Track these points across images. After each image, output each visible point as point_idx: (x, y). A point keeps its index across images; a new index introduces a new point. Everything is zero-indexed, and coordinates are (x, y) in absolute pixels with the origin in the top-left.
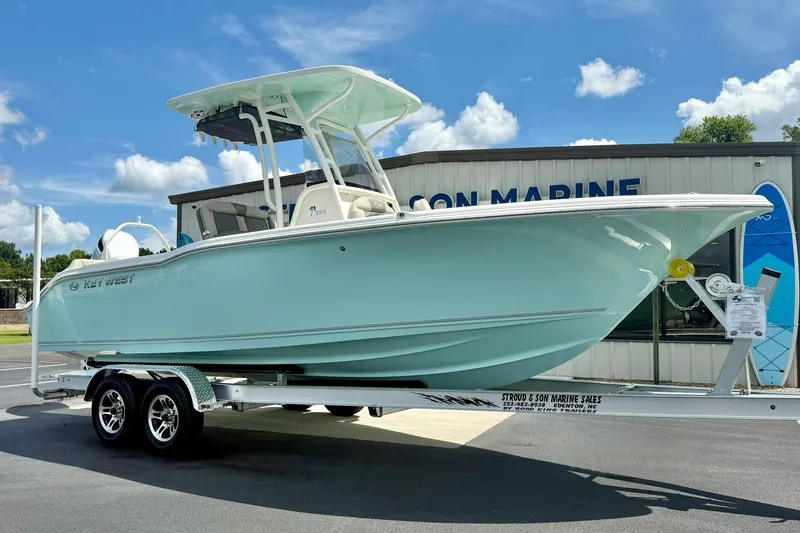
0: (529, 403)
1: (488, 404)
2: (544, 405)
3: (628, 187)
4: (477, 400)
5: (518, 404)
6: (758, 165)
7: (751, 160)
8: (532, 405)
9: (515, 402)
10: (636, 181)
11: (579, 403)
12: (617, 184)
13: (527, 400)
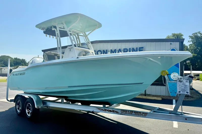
0: (128, 113)
1: (117, 112)
2: (132, 114)
3: (141, 49)
4: (113, 111)
5: (125, 113)
6: (171, 44)
7: (169, 43)
8: (129, 113)
9: (124, 112)
10: (143, 48)
11: (142, 114)
12: (138, 48)
13: (127, 112)
